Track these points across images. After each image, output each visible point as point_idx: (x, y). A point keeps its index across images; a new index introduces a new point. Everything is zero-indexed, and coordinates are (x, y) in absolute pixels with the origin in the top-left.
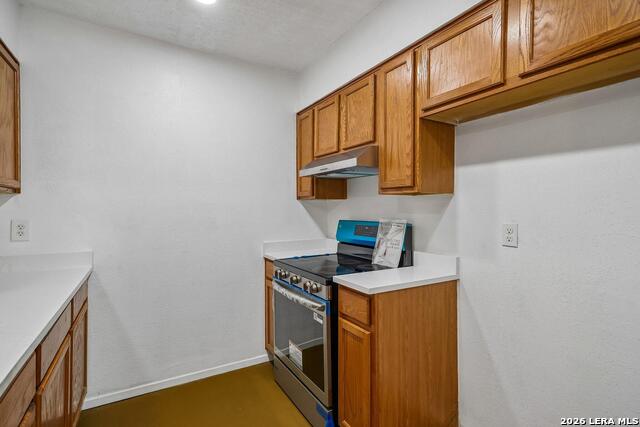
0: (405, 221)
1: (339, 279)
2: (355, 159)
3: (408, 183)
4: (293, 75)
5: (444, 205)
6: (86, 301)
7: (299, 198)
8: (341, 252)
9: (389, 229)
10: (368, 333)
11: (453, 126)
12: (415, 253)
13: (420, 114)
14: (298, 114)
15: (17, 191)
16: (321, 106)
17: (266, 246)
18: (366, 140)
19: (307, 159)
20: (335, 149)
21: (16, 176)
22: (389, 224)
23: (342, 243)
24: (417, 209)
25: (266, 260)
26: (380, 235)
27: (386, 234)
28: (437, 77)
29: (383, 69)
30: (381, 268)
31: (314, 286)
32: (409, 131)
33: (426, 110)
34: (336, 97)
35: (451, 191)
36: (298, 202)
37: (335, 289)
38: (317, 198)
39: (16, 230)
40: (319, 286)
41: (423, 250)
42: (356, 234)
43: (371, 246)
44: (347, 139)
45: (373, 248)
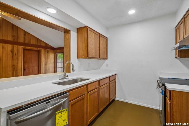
6: (116, 79)
7: (176, 58)
10: (170, 102)
14: (176, 27)
17: (161, 73)
21: (107, 56)
34: (183, 19)
38: (180, 57)
39: (107, 66)
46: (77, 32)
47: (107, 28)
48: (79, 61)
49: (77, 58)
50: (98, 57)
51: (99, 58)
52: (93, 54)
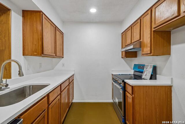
0: (153, 65)
1: (126, 81)
2: (132, 46)
3: (149, 52)
4: (121, 22)
5: (167, 59)
6: (73, 80)
7: (122, 58)
8: (134, 74)
9: (148, 67)
10: (132, 97)
11: (171, 31)
12: (157, 75)
13: (153, 30)
14: (122, 33)
15: (63, 57)
16: (127, 30)
17: (112, 71)
18: (138, 40)
19: (124, 46)
20: (130, 43)
21: (63, 55)
22: (148, 66)
23: (135, 71)
24: (158, 61)
25: (112, 75)
26: (145, 69)
27: (147, 69)
28: (158, 17)
29: (142, 17)
30: (144, 79)
31: (120, 82)
32: (149, 36)
33: (155, 28)
34: (131, 27)
35: (170, 54)
36: (122, 59)
37: (125, 83)
38: (126, 57)
39: (63, 65)
40: (121, 82)
41: (160, 74)
42: (138, 68)
43: (142, 72)
44: (133, 40)
45: (142, 73)
46: (23, 16)
47: (63, 22)
48: (26, 59)
49: (24, 55)
50: (55, 55)
51: (55, 57)
52: (49, 50)
